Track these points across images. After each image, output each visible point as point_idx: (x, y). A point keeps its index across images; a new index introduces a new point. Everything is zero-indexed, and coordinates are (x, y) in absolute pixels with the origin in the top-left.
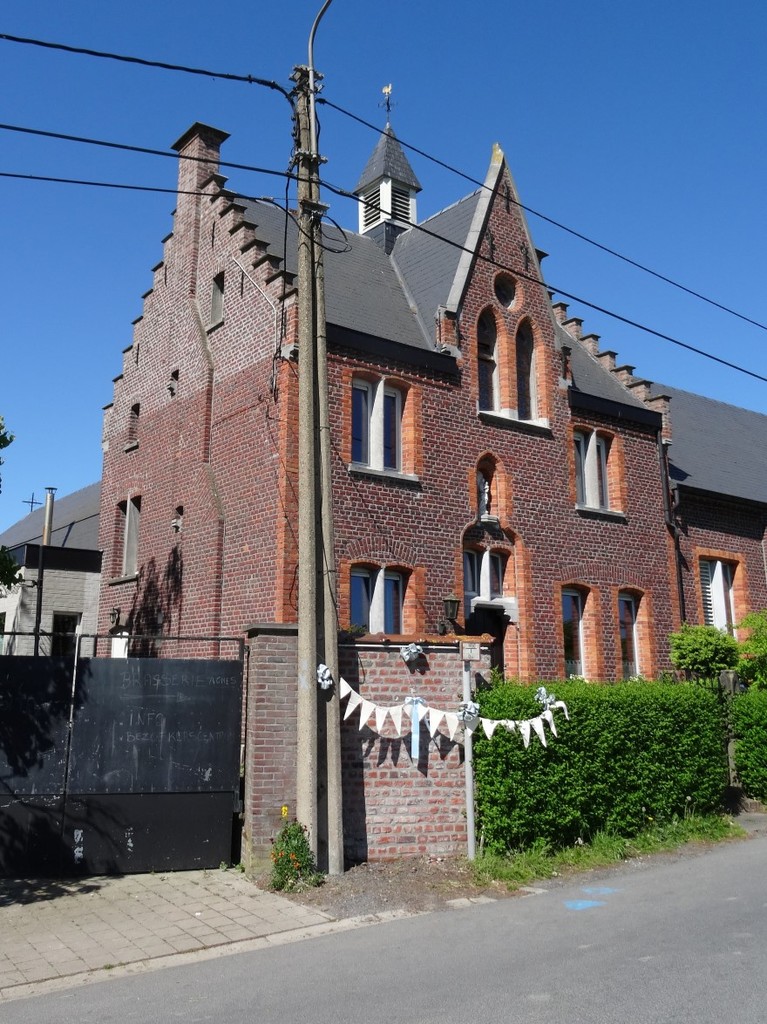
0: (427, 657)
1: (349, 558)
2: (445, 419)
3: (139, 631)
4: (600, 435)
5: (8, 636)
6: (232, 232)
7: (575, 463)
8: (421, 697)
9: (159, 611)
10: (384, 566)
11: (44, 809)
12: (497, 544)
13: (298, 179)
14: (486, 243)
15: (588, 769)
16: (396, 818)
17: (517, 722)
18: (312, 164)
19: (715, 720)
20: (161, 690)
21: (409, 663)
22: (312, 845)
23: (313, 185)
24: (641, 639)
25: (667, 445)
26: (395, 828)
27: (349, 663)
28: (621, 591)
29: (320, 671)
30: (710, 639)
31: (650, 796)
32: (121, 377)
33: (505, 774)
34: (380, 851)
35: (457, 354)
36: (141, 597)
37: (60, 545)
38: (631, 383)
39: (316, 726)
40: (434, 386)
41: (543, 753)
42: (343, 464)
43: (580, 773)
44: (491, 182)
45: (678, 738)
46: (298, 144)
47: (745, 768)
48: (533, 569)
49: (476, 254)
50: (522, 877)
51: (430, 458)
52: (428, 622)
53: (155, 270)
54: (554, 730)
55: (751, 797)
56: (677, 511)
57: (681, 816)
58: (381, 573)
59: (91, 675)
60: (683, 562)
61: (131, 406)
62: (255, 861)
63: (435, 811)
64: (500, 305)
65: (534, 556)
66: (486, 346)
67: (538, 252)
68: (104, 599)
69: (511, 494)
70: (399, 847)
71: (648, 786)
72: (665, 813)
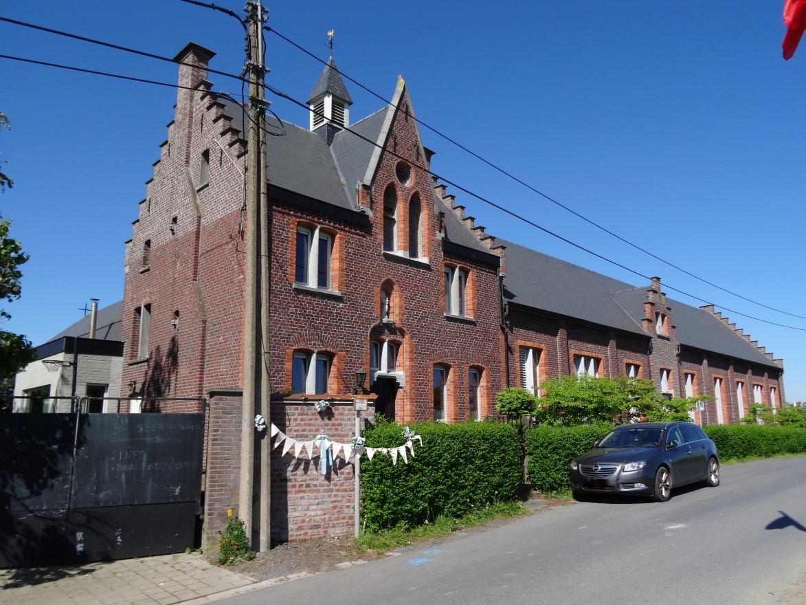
0: (333, 408)
1: (292, 346)
2: (361, 256)
3: (149, 395)
4: (461, 269)
5: (53, 399)
6: (215, 121)
7: (445, 287)
8: (328, 435)
9: (163, 382)
10: (316, 351)
11: (53, 519)
12: (393, 337)
13: (249, 82)
14: (391, 140)
15: (434, 477)
16: (309, 513)
17: (389, 449)
18: (260, 72)
19: (515, 444)
20: (144, 435)
21: (320, 413)
22: (248, 534)
23: (260, 87)
24: (482, 396)
25: (502, 277)
26: (308, 519)
27: (279, 414)
28: (471, 367)
29: (257, 419)
30: (520, 396)
31: (472, 492)
32: (138, 221)
33: (380, 482)
34: (297, 535)
35: (370, 213)
36: (150, 372)
37: (103, 339)
38: (483, 237)
39: (253, 456)
40: (353, 234)
41: (406, 468)
42: (289, 283)
43: (429, 479)
44: (395, 101)
45: (492, 456)
46: (250, 57)
47: (533, 472)
48: (415, 353)
49: (384, 149)
50: (387, 546)
51: (349, 281)
52: (345, 387)
53: (162, 146)
54: (413, 453)
55: (536, 490)
56: (507, 318)
57: (492, 503)
58: (314, 356)
59: (89, 425)
60: (509, 349)
61: (145, 241)
62: (209, 546)
63: (335, 507)
64: (399, 182)
65: (416, 345)
66: (389, 209)
67: (426, 150)
68: (125, 375)
69: (403, 306)
70: (310, 532)
71: (472, 486)
72: (481, 502)
